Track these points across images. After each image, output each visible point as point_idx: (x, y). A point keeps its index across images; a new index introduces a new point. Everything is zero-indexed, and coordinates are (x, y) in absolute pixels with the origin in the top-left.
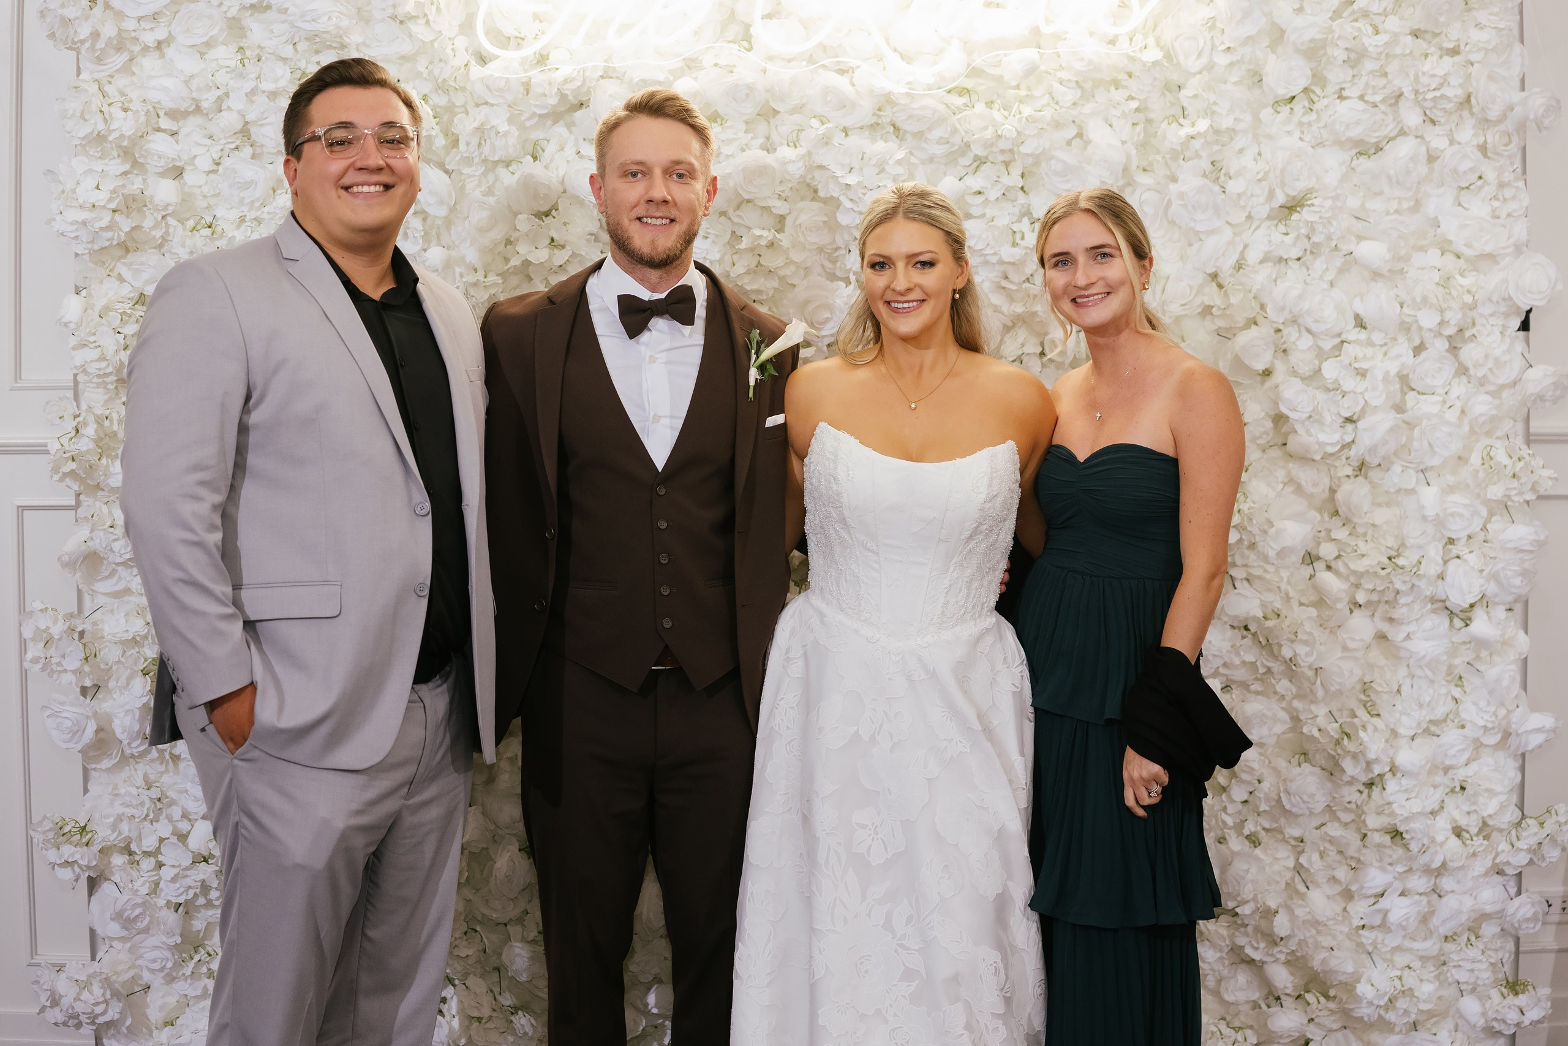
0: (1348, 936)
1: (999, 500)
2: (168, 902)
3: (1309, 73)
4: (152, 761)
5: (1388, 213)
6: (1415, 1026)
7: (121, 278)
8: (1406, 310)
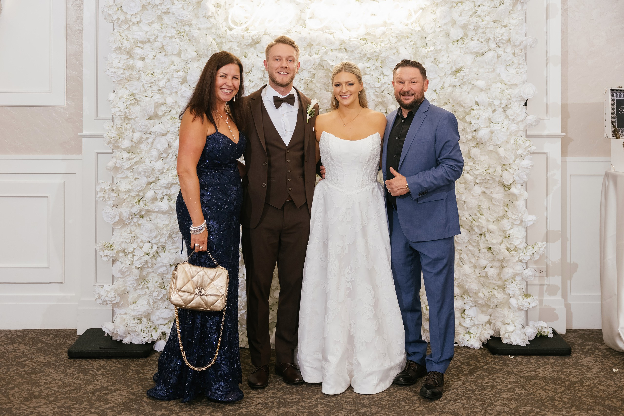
0: (476, 279)
1: (376, 150)
2: (136, 267)
3: (463, 33)
4: (132, 225)
5: (485, 73)
6: (497, 306)
7: (126, 88)
8: (490, 100)
